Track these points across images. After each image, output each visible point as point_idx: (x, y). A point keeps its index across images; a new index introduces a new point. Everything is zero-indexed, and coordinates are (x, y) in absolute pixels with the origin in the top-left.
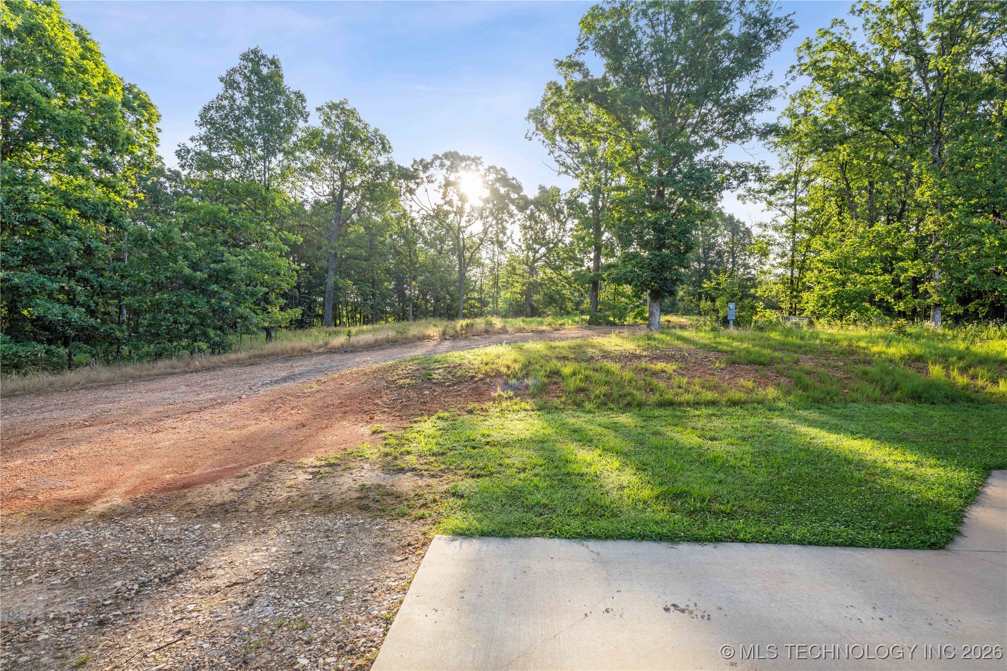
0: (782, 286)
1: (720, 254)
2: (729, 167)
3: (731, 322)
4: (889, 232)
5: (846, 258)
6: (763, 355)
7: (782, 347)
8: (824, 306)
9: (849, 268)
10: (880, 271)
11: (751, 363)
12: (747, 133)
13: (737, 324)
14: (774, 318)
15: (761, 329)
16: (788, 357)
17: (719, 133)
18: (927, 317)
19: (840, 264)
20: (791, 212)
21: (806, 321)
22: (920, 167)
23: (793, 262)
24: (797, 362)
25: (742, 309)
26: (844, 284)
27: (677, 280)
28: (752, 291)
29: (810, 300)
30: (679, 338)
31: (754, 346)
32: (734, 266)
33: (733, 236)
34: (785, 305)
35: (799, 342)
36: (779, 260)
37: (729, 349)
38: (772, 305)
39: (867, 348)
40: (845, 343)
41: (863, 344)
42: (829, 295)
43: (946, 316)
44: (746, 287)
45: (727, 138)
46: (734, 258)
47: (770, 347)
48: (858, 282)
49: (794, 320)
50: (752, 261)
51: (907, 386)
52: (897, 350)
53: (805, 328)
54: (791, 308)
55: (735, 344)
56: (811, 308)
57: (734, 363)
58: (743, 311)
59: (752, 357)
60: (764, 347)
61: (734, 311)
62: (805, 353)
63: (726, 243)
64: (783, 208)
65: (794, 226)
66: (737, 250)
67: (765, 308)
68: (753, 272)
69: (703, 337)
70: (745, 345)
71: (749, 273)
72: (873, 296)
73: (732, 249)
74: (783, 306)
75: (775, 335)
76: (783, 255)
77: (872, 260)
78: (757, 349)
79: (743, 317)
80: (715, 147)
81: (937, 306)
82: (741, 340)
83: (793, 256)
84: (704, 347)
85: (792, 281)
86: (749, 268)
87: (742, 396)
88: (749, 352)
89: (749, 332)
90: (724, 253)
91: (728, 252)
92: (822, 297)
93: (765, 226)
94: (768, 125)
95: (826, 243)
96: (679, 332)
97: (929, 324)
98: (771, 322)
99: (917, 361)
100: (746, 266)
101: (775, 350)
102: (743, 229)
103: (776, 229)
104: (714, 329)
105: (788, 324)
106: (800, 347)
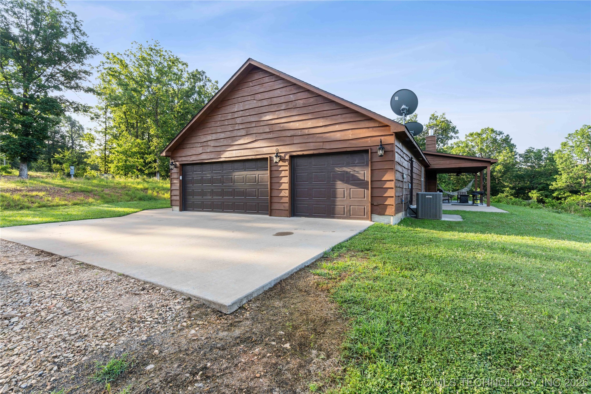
0: (100, 160)
1: (63, 137)
2: (69, 102)
3: (72, 176)
4: (142, 143)
5: (127, 151)
6: (89, 189)
7: (97, 186)
8: (118, 170)
9: (128, 155)
10: (139, 158)
11: (82, 191)
12: (77, 87)
13: (76, 176)
14: (95, 174)
15: (89, 179)
16: (99, 189)
17: (62, 84)
18: (155, 176)
19: (124, 153)
20: (104, 125)
21: (111, 176)
22: (150, 122)
23: (105, 149)
24: (102, 191)
25: (78, 169)
26: (126, 162)
27: (39, 153)
28: (85, 160)
29: (112, 167)
30: (42, 182)
31: (84, 185)
32: (73, 145)
33: (72, 128)
34: (103, 169)
35: (105, 184)
36: (98, 147)
37: (72, 186)
38: (95, 168)
39: (131, 186)
40: (124, 184)
41: (129, 184)
42: (120, 166)
43: (161, 176)
44: (81, 157)
45: (67, 87)
46: (72, 140)
47: (92, 186)
48: (132, 161)
49: (106, 175)
50: (84, 144)
51: (138, 196)
52: (140, 186)
53: (110, 179)
54: (105, 170)
55: (75, 185)
56: (113, 171)
57: (74, 192)
58: (79, 170)
59: (83, 189)
60: (89, 186)
61: (74, 170)
62: (107, 188)
63: (67, 131)
64: (100, 122)
65: (105, 132)
66: (75, 136)
67: (91, 170)
68: (85, 150)
69: (58, 181)
70: (80, 185)
71: (82, 150)
72: (137, 167)
73: (72, 135)
74: (101, 169)
75: (95, 182)
76: (100, 145)
77: (136, 153)
78: (85, 186)
79: (79, 173)
80: (60, 89)
81: (158, 172)
82: (78, 183)
83: (105, 146)
84: (58, 185)
85: (105, 158)
86: (83, 147)
87: (79, 202)
88: (81, 187)
89: (82, 180)
90: (66, 136)
91: (68, 136)
92: (117, 166)
93: (91, 129)
94: (88, 88)
95: (118, 144)
96: (42, 180)
97: (155, 179)
98: (94, 176)
99: (146, 189)
100: (81, 146)
101: (94, 186)
102: (78, 125)
103: (96, 132)
104: (62, 179)
105: (103, 177)
106: (105, 186)
